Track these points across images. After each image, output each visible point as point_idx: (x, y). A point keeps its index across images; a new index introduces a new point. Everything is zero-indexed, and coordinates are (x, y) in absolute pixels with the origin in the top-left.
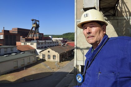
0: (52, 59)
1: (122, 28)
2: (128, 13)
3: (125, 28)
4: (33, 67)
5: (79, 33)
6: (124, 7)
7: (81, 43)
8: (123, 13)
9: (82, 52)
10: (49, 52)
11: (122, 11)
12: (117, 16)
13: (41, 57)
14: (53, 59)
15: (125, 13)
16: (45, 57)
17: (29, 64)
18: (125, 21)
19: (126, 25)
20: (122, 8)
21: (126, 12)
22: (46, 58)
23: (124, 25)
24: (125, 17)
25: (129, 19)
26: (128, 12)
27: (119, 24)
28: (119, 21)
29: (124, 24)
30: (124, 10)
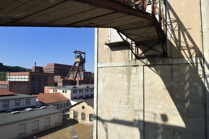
0: (87, 121)
1: (182, 83)
2: (192, 51)
3: (188, 83)
4: (51, 134)
5: (102, 88)
6: (185, 39)
7: (104, 108)
8: (182, 51)
9: (104, 127)
10: (83, 107)
11: (179, 47)
12: (171, 57)
13: (72, 116)
14: (90, 120)
15: (186, 51)
16: (77, 117)
17: (47, 129)
18: (188, 68)
19: (190, 76)
20: (180, 41)
21: (189, 49)
22: (79, 118)
23: (187, 77)
24: (187, 59)
25: (197, 63)
26: (193, 48)
27: (175, 74)
28: (174, 67)
29: (185, 75)
30: (183, 44)
